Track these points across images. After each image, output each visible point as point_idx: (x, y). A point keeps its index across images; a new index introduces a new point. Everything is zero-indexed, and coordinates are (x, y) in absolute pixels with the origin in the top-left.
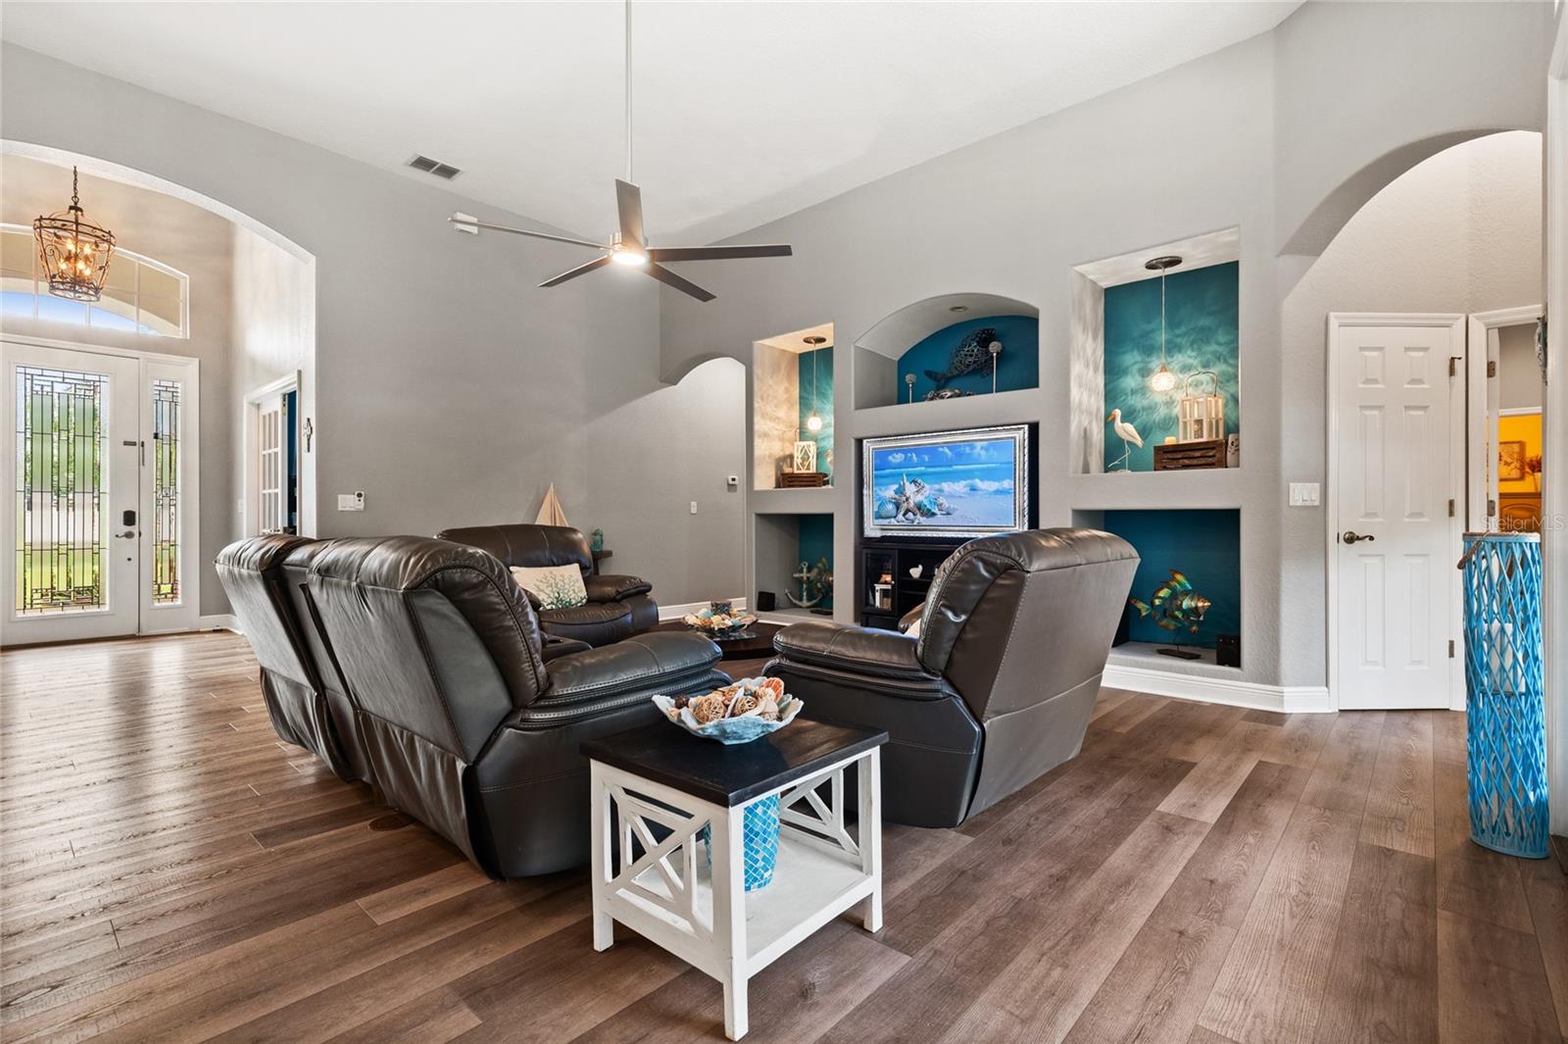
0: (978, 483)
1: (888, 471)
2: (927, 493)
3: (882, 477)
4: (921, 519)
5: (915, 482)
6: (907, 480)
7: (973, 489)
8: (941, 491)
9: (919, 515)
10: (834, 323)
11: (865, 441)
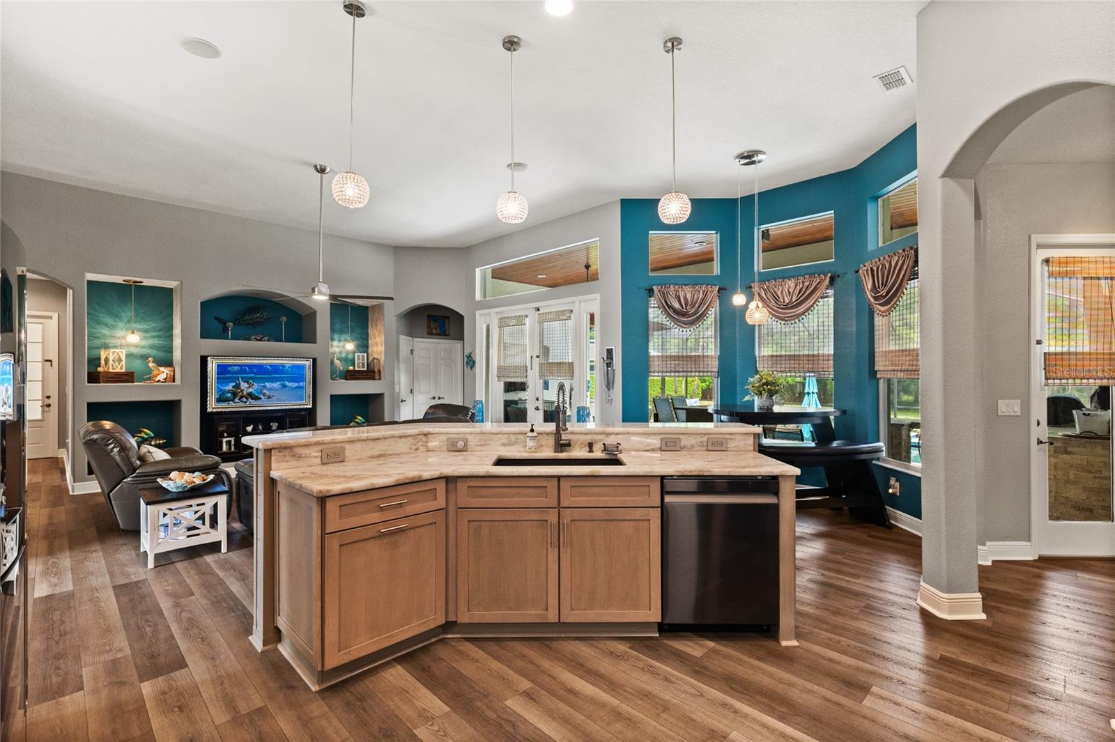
0: (287, 383)
1: (227, 375)
2: (256, 387)
3: (223, 378)
4: (252, 401)
5: (248, 382)
6: (242, 381)
7: (284, 386)
8: (265, 387)
9: (250, 399)
10: (181, 283)
11: (209, 358)
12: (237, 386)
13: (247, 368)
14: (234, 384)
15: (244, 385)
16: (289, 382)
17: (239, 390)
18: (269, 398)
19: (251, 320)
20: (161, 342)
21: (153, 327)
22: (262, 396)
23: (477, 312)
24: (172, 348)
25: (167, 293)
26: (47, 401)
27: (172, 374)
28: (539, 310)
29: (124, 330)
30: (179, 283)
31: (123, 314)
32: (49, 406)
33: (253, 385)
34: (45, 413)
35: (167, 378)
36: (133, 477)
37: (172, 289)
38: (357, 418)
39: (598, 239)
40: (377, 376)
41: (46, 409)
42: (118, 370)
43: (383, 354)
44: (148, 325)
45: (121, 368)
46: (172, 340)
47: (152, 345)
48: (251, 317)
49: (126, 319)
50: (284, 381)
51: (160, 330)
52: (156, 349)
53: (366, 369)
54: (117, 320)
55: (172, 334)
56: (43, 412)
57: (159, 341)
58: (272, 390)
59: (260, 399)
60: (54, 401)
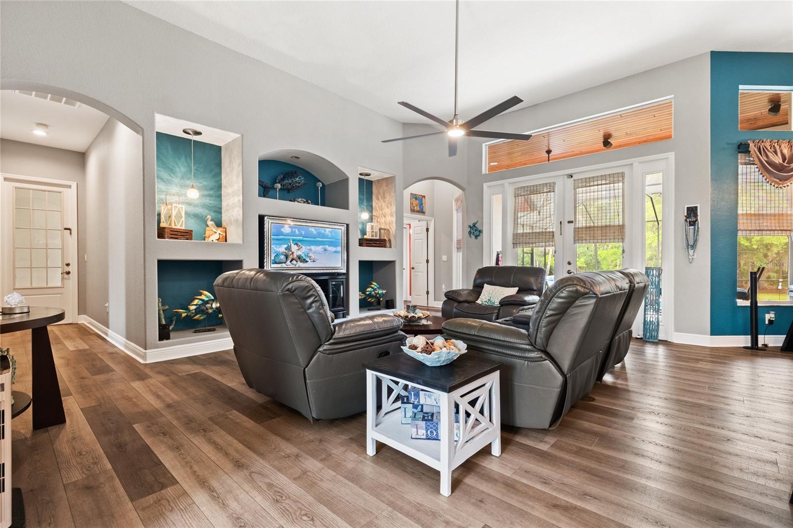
2: (303, 251)
4: (300, 264)
5: (297, 244)
6: (293, 243)
9: (299, 262)
10: (242, 136)
11: (266, 218)
12: (289, 248)
13: (297, 232)
14: (287, 246)
15: (294, 248)
16: (329, 246)
17: (291, 253)
18: (314, 261)
19: (290, 184)
20: (212, 202)
21: (205, 186)
22: (308, 260)
23: (484, 184)
24: (221, 209)
25: (216, 151)
26: (67, 269)
27: (224, 234)
28: (572, 177)
29: (179, 187)
30: (238, 136)
31: (177, 170)
32: (68, 273)
33: (302, 247)
34: (65, 281)
35: (219, 239)
36: (330, 344)
37: (221, 147)
38: (372, 284)
39: (673, 96)
40: (388, 244)
41: (66, 276)
42: (178, 227)
43: (394, 225)
44: (200, 183)
45: (181, 226)
46: (221, 201)
47: (204, 205)
48: (290, 181)
49: (180, 175)
50: (325, 245)
51: (211, 189)
52: (207, 208)
53: (378, 238)
54: (172, 175)
55: (221, 194)
56: (63, 279)
57: (210, 200)
58: (316, 253)
59: (307, 261)
60: (73, 269)
